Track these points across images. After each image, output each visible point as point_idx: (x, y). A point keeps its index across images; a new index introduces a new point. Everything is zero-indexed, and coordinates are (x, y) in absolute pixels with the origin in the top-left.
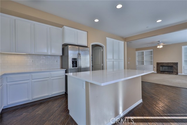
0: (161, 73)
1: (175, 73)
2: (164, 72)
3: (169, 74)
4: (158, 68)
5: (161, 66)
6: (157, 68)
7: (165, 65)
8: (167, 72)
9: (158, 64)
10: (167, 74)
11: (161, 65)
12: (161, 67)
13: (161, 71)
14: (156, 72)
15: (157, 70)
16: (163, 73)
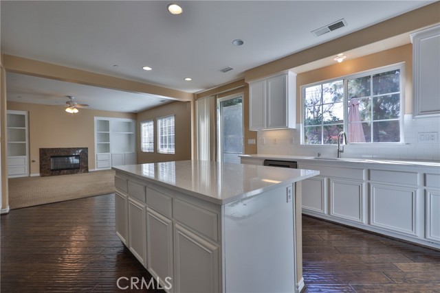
0: (52, 175)
1: (83, 170)
2: (61, 170)
3: (71, 173)
4: (44, 163)
5: (52, 157)
6: (41, 162)
7: (63, 154)
8: (67, 169)
9: (43, 152)
10: (67, 174)
11: (53, 155)
12: (51, 159)
13: (52, 170)
14: (39, 175)
15: (41, 168)
16: (58, 175)
